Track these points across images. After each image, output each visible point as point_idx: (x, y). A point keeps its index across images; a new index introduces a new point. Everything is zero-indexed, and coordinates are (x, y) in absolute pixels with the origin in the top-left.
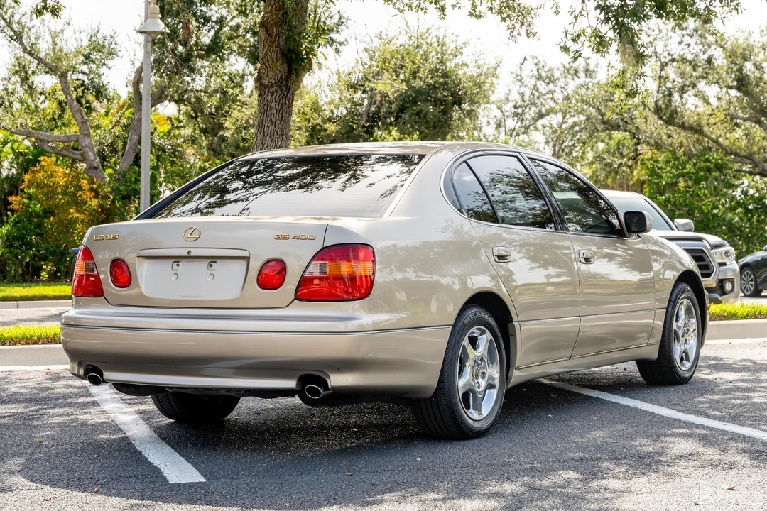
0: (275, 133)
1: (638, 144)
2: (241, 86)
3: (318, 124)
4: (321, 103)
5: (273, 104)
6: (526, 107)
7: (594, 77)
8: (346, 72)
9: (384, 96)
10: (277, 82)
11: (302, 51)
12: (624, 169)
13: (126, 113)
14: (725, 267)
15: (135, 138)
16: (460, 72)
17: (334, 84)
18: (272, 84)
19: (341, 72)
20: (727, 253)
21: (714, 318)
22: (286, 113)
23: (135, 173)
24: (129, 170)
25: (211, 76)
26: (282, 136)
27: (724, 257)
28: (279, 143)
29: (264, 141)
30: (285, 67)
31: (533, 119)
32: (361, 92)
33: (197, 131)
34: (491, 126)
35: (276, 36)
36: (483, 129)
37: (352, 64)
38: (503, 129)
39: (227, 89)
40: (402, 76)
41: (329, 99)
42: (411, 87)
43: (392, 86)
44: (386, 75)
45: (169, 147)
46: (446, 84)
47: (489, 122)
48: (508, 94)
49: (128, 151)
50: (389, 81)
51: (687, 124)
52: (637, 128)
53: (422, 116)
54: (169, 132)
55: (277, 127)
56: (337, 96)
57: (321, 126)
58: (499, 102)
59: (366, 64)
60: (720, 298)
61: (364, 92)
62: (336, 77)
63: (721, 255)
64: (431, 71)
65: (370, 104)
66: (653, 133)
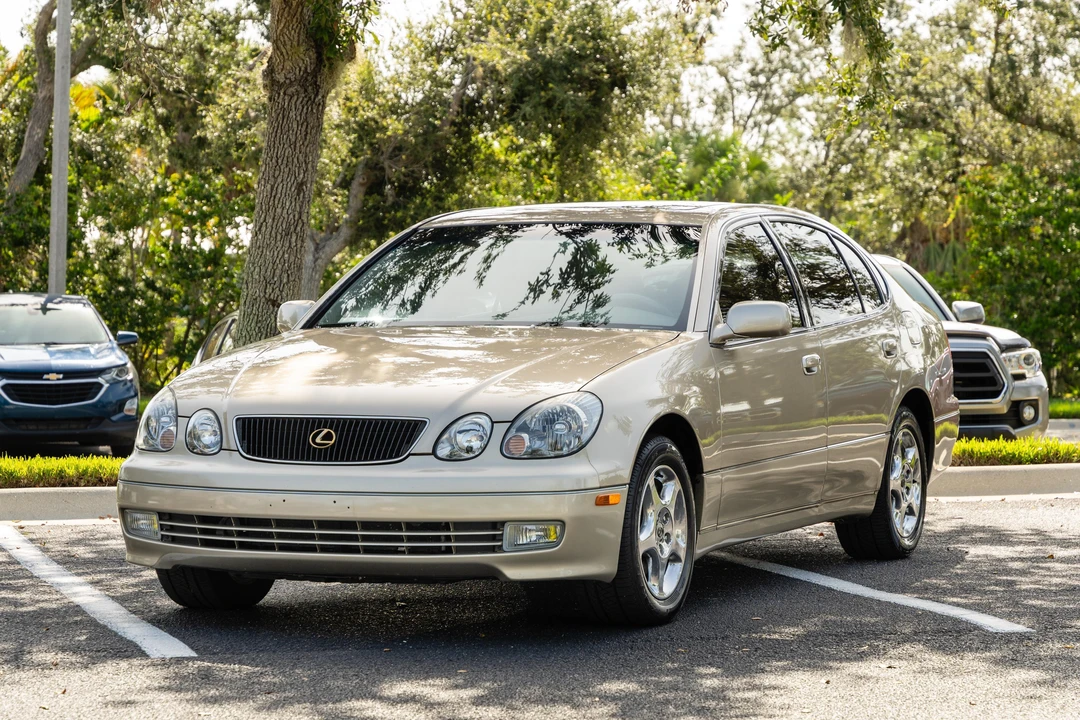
0: (295, 160)
1: (959, 154)
2: (233, 39)
3: (373, 119)
4: (377, 79)
5: (292, 114)
6: (774, 72)
7: (904, 17)
8: (424, 25)
9: (492, 72)
10: (298, 78)
11: (339, 31)
12: (937, 198)
13: (19, 85)
14: (1023, 381)
15: (39, 133)
16: (626, 30)
17: (401, 46)
18: (291, 82)
19: (414, 23)
20: (1028, 359)
21: (982, 461)
22: (312, 128)
23: (37, 197)
24: (27, 192)
25: (177, 22)
26: (306, 164)
27: (1024, 365)
28: (301, 176)
29: (277, 173)
30: (312, 54)
31: (787, 96)
32: (449, 61)
33: (151, 121)
34: (706, 107)
35: (298, 6)
36: (692, 115)
37: (435, 11)
38: (730, 114)
39: (209, 46)
40: (522, 35)
41: (393, 73)
42: (535, 57)
43: (504, 55)
44: (493, 33)
45: (99, 148)
46: (597, 50)
47: (702, 101)
48: (740, 48)
49: (25, 157)
50: (499, 45)
51: (1045, 120)
52: (957, 125)
53: (555, 107)
54: (100, 123)
55: (297, 151)
56: (407, 68)
57: (377, 122)
58: (723, 61)
59: (459, 10)
60: (1013, 432)
61: (456, 61)
62: (405, 32)
63: (1018, 362)
64: (571, 30)
65: (464, 85)
66: (985, 136)
